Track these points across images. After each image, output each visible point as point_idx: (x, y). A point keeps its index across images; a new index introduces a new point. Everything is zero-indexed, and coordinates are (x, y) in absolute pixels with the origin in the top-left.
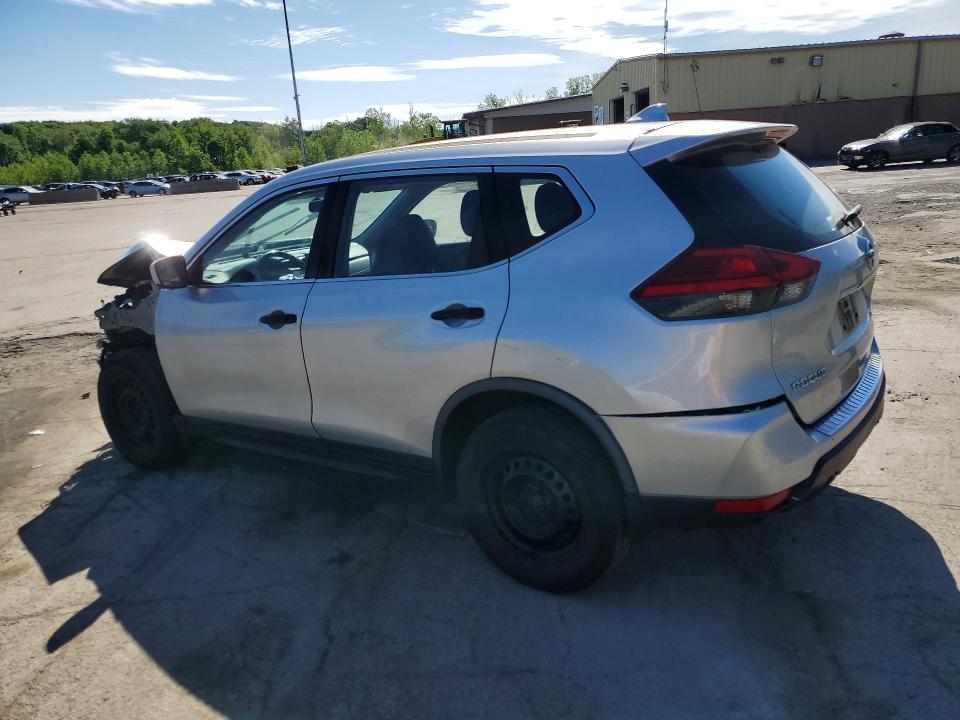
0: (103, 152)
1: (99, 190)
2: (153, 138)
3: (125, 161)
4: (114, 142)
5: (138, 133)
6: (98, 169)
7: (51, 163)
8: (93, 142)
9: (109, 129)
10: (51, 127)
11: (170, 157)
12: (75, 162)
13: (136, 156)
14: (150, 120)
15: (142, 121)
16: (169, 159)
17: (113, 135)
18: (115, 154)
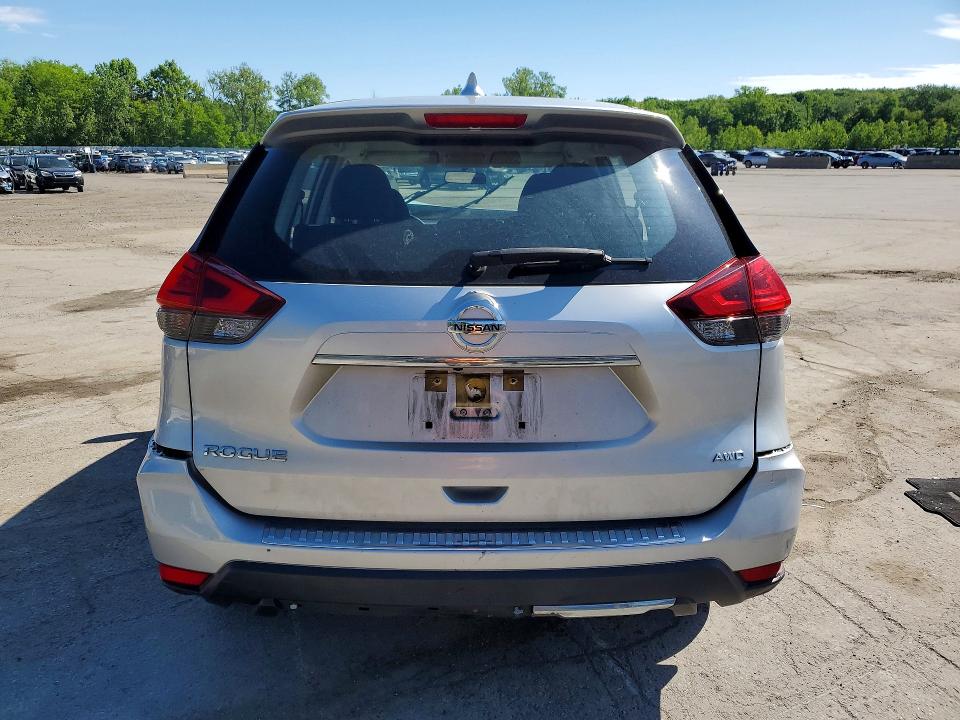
0: (881, 120)
1: (832, 158)
2: (939, 106)
3: (900, 131)
4: (896, 110)
5: (927, 100)
6: (869, 137)
7: (826, 130)
8: (874, 110)
9: (896, 97)
10: (842, 95)
11: (953, 128)
12: (848, 130)
13: (915, 125)
14: (945, 87)
15: (935, 88)
16: (950, 130)
17: (897, 103)
18: (893, 123)
